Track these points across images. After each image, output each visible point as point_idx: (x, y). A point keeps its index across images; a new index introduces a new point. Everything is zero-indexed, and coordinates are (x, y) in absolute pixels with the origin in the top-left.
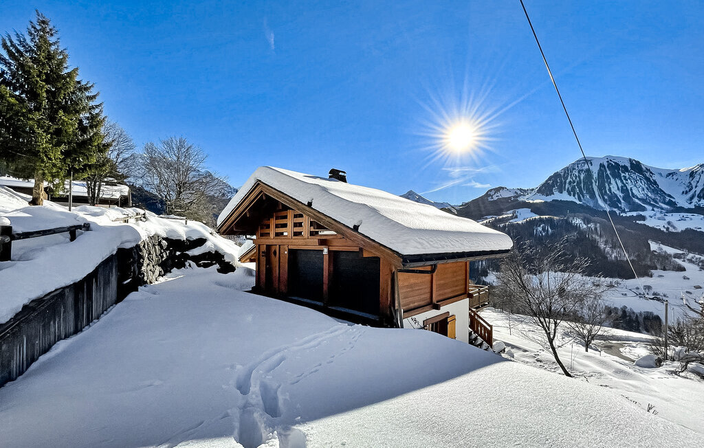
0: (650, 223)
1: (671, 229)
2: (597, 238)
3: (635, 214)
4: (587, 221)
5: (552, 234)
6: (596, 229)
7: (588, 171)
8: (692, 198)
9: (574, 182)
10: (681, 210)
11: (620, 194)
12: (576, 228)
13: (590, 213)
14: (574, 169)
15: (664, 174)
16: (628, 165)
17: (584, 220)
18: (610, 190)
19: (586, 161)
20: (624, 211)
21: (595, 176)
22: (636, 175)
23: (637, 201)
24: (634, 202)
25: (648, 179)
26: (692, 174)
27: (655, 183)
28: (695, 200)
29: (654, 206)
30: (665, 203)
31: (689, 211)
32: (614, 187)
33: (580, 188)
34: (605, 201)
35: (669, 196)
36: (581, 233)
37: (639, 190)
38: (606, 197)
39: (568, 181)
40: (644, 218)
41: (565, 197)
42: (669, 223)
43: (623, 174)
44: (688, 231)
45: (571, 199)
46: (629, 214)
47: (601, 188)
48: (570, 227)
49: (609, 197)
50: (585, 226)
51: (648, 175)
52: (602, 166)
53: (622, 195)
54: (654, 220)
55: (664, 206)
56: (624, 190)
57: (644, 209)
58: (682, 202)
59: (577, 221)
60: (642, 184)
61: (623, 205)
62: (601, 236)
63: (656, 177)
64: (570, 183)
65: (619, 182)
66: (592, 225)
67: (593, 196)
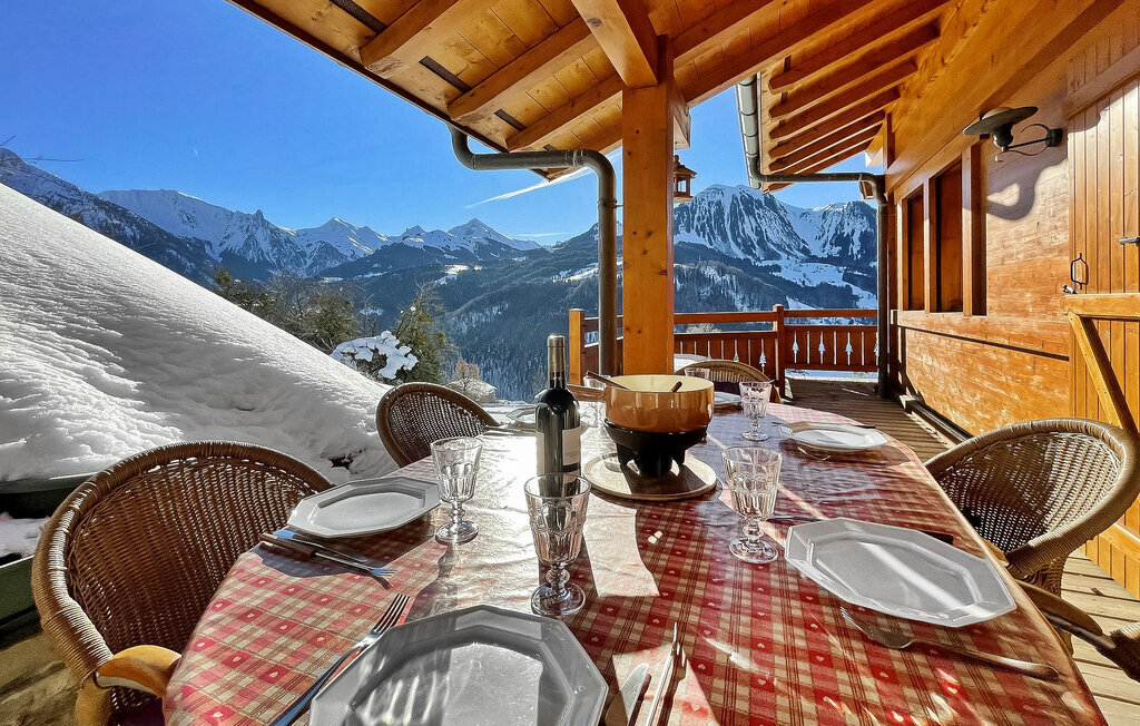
0: (786, 274)
1: (807, 284)
2: (733, 294)
3: (770, 263)
4: (722, 272)
5: (683, 289)
6: (731, 282)
7: (719, 204)
8: (824, 246)
9: (704, 218)
10: (814, 259)
11: (754, 238)
12: (708, 281)
13: (726, 261)
14: (703, 200)
15: (798, 214)
16: (762, 200)
17: (717, 270)
18: (743, 230)
19: (718, 190)
20: (758, 259)
21: (727, 211)
22: (770, 214)
23: (772, 246)
24: (769, 249)
25: (782, 219)
26: (825, 215)
27: (790, 225)
28: (828, 245)
29: (789, 254)
30: (799, 250)
31: (822, 260)
32: (748, 227)
33: (710, 226)
34: (737, 244)
35: (803, 241)
36: (716, 288)
37: (774, 234)
38: (739, 241)
39: (696, 216)
40: (778, 268)
41: (693, 238)
42: (805, 275)
43: (757, 211)
44: (824, 286)
45: (701, 241)
46: (764, 264)
47: (734, 227)
48: (701, 279)
49: (743, 240)
50: (719, 279)
51: (782, 214)
52: (734, 198)
53: (756, 238)
54: (791, 271)
55: (800, 254)
56: (759, 233)
57: (778, 258)
58: (816, 251)
59: (710, 272)
60: (777, 225)
61: (758, 251)
62: (737, 292)
63: (789, 218)
64: (699, 219)
65: (753, 220)
66: (727, 277)
67: (725, 238)
